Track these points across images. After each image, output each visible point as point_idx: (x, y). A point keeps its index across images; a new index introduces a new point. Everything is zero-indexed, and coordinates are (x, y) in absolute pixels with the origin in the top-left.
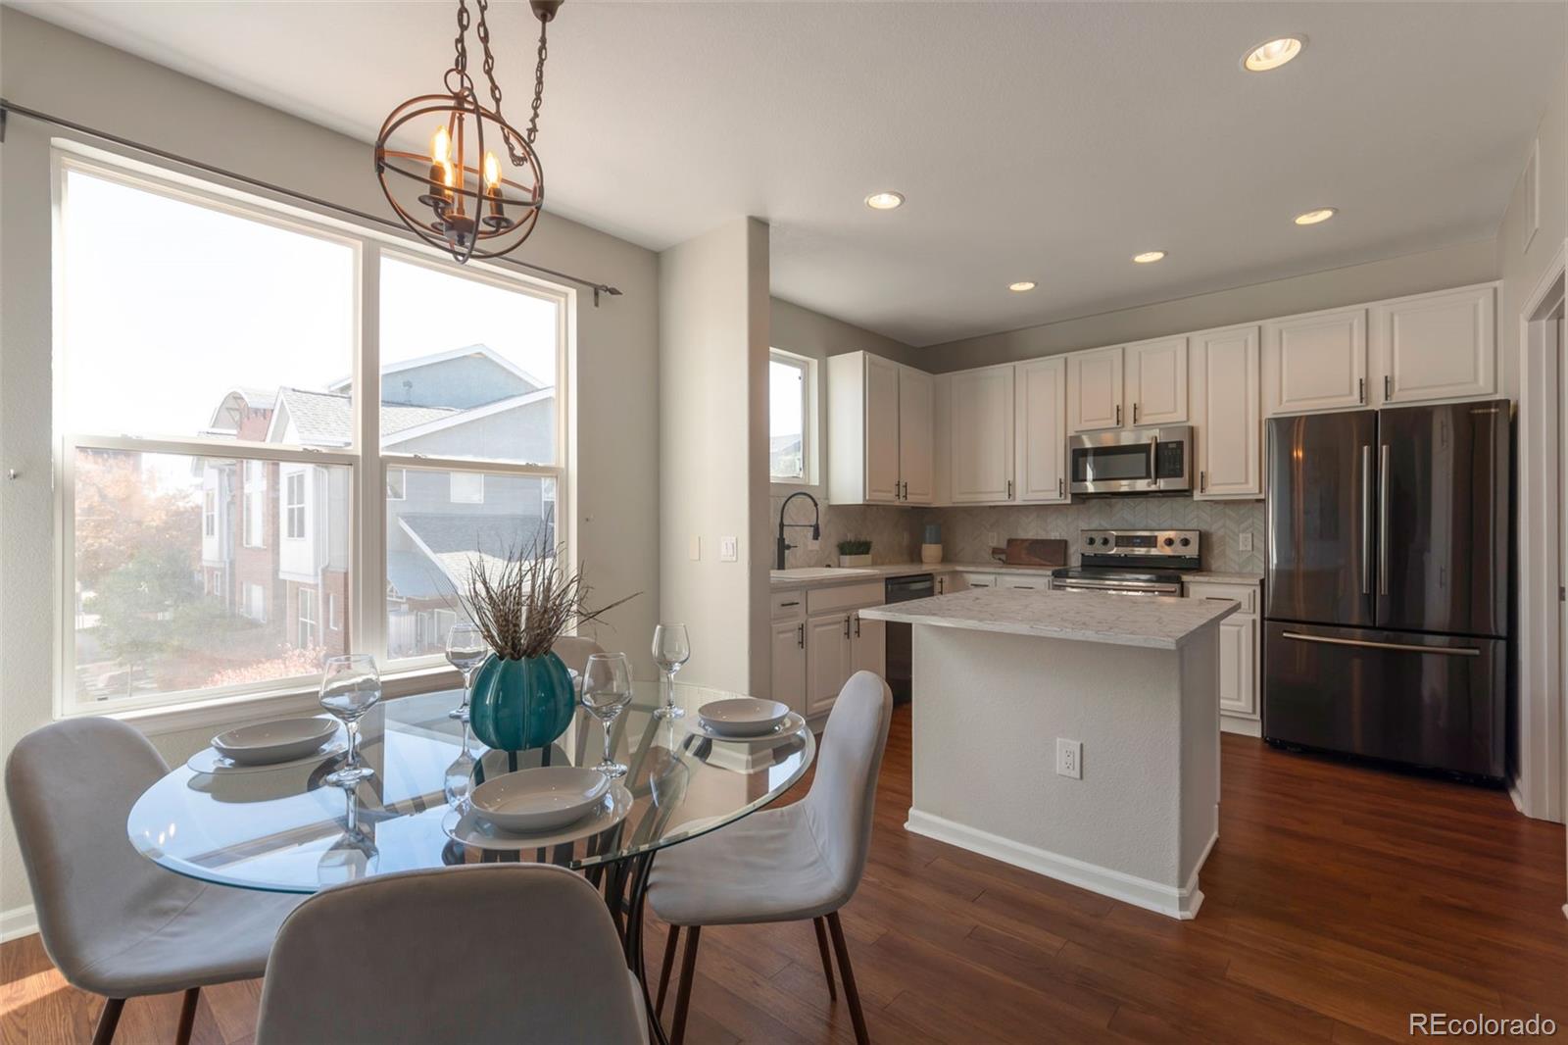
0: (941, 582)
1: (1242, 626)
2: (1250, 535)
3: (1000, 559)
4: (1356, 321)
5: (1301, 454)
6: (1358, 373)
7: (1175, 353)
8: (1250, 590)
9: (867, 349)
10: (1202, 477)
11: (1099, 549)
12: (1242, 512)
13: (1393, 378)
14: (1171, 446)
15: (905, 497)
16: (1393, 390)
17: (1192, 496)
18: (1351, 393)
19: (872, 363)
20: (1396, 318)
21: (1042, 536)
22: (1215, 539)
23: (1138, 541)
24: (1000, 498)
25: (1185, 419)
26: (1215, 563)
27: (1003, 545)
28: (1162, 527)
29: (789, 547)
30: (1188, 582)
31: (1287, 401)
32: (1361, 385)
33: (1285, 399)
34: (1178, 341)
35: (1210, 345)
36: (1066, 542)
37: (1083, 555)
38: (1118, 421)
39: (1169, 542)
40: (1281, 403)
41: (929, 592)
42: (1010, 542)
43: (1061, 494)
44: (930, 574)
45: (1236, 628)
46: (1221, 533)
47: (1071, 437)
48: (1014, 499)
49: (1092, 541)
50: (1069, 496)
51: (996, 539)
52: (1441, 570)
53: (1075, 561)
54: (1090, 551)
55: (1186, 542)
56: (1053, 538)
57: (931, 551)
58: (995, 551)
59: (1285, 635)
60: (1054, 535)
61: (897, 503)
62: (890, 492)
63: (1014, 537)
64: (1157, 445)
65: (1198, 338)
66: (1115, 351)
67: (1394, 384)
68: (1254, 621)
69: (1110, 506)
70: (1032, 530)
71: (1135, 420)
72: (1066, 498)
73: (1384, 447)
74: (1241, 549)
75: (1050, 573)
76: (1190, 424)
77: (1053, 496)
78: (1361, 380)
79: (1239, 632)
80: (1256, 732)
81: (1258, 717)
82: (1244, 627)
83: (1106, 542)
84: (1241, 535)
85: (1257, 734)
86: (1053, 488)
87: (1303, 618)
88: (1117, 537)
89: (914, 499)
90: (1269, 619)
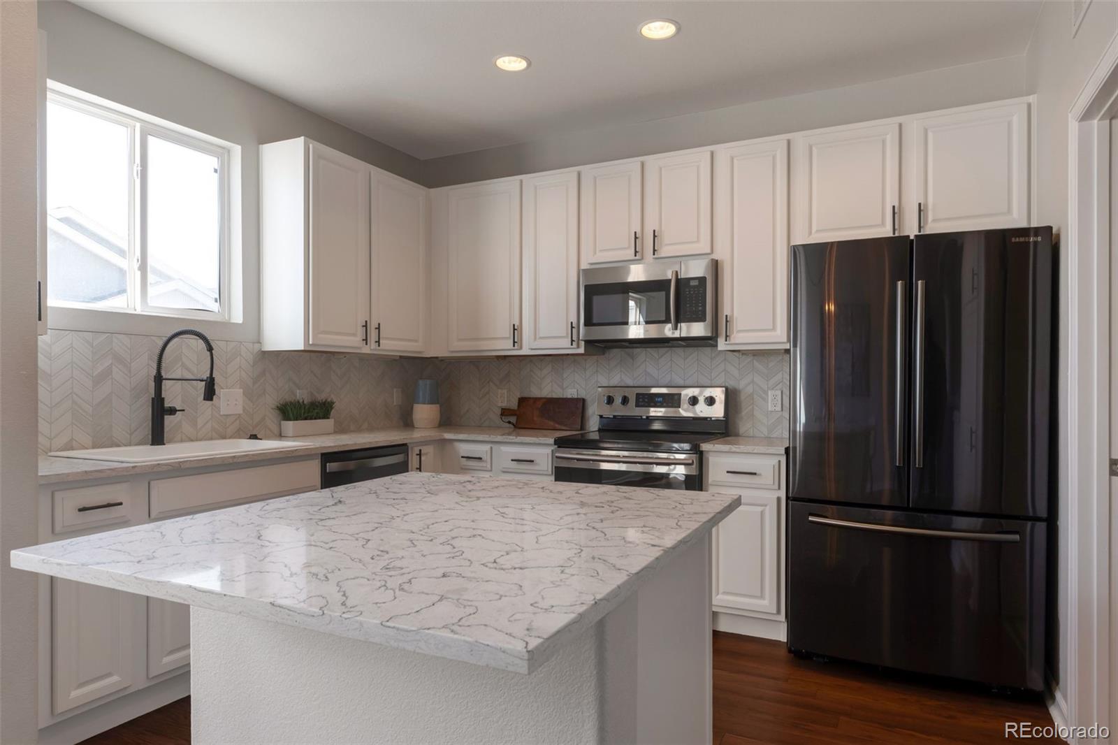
0: (420, 455)
1: (766, 506)
2: (779, 393)
3: (509, 422)
4: (888, 137)
5: (832, 308)
6: (891, 200)
7: (698, 168)
8: (774, 461)
9: (309, 135)
10: (727, 321)
11: (619, 410)
12: (771, 364)
13: (926, 205)
14: (693, 283)
15: (378, 342)
16: (926, 222)
17: (716, 346)
18: (883, 224)
19: (318, 157)
20: (930, 135)
21: (558, 393)
22: (743, 397)
23: (660, 399)
24: (503, 346)
25: (709, 251)
26: (744, 427)
27: (514, 404)
28: (687, 383)
29: (172, 411)
30: (708, 451)
31: (818, 231)
32: (894, 213)
33: (814, 229)
34: (702, 154)
35: (735, 161)
36: (584, 400)
37: (601, 417)
38: (636, 252)
39: (694, 401)
40: (810, 233)
41: (402, 468)
42: (522, 401)
43: (572, 341)
44: (405, 445)
45: (759, 509)
46: (750, 389)
47: (584, 270)
48: (521, 348)
49: (610, 400)
50: (582, 344)
51: (506, 397)
52: (972, 432)
53: (593, 424)
54: (609, 412)
55: (711, 401)
56: (569, 396)
57: (424, 413)
58: (505, 412)
59: (811, 518)
60: (571, 393)
61: (366, 350)
62: (354, 335)
63: (526, 395)
64: (678, 281)
65: (724, 151)
66: (633, 164)
67: (927, 212)
68: (779, 499)
69: (633, 357)
70: (548, 387)
71: (654, 250)
72: (578, 347)
73: (920, 282)
74: (770, 409)
75: (552, 441)
76: (715, 256)
77: (562, 344)
78: (894, 207)
79: (762, 513)
80: (780, 634)
81: (782, 617)
82: (768, 507)
83: (625, 400)
84: (770, 392)
85: (783, 637)
86: (565, 335)
87: (833, 497)
88: (638, 395)
89: (393, 344)
90: (794, 499)
